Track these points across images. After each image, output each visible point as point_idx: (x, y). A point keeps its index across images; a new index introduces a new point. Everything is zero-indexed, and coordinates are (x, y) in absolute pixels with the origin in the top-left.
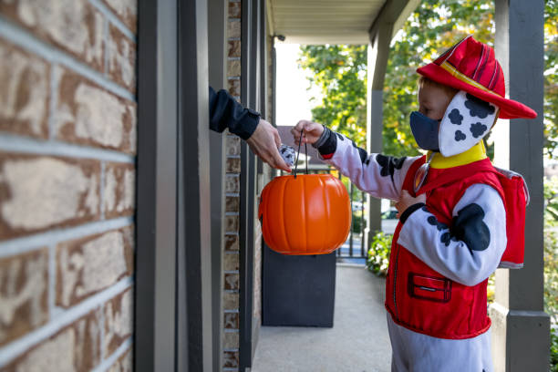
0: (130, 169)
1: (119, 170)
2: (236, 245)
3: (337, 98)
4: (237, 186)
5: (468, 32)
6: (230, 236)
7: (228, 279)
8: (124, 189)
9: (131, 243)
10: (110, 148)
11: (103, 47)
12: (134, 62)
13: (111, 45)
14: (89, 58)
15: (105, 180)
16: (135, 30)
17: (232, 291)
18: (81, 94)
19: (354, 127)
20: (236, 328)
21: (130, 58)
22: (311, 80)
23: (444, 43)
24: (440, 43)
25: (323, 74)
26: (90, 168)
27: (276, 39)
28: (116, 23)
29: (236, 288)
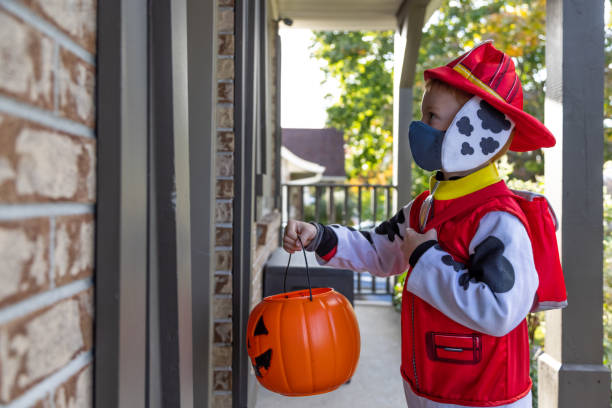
0: (87, 221)
1: (72, 225)
2: (229, 287)
3: (358, 94)
4: (229, 215)
5: (519, 14)
6: (221, 277)
7: (218, 329)
8: (80, 246)
9: (89, 310)
10: (63, 200)
11: (52, 78)
12: (92, 90)
13: (63, 75)
14: (34, 96)
15: (56, 240)
16: (94, 50)
17: (223, 344)
18: (25, 142)
19: (379, 131)
20: (228, 390)
21: (86, 85)
22: (326, 71)
23: (489, 28)
24: (486, 27)
25: (340, 64)
26: (35, 229)
27: (281, 24)
28: (69, 46)
29: (228, 341)
